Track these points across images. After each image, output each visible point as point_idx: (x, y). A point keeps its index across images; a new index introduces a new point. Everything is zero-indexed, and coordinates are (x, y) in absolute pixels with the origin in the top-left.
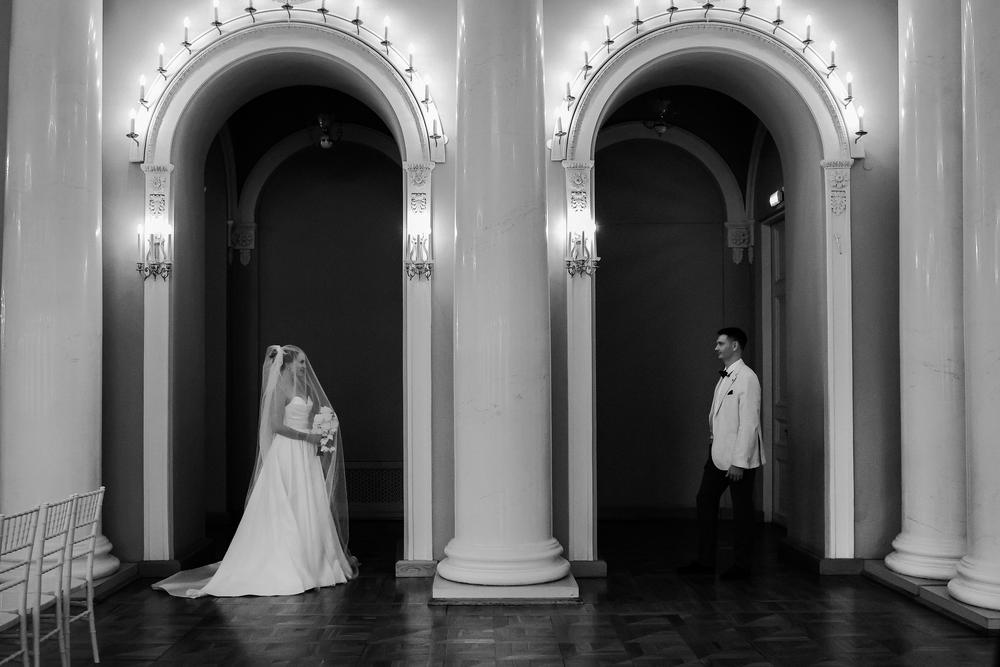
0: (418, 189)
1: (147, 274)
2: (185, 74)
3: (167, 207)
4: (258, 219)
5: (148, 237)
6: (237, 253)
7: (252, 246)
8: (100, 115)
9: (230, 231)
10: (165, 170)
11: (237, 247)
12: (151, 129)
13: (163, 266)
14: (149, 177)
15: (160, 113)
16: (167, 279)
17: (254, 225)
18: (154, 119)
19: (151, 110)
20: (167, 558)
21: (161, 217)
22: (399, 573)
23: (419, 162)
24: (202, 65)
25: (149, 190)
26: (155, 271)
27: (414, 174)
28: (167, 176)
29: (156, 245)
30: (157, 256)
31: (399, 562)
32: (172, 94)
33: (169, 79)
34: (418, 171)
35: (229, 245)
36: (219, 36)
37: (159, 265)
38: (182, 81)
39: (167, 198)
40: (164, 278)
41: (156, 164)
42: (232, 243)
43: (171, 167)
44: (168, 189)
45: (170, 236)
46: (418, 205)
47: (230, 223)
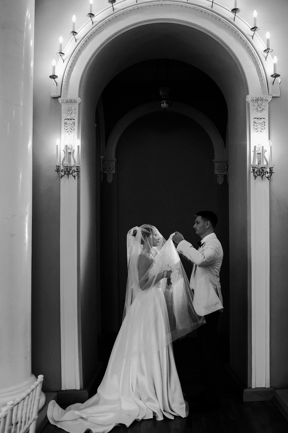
0: (259, 115)
1: (63, 174)
2: (89, 38)
3: (76, 127)
4: (116, 156)
5: (63, 148)
6: (105, 176)
7: (114, 172)
8: (32, 64)
9: (101, 162)
10: (75, 102)
11: (106, 172)
12: (66, 74)
13: (73, 169)
14: (64, 107)
15: (72, 64)
16: (76, 177)
17: (115, 159)
18: (68, 68)
19: (66, 62)
20: (78, 388)
21: (72, 134)
22: (246, 399)
23: (260, 95)
24: (100, 32)
25: (64, 116)
26: (68, 171)
27: (256, 104)
28: (77, 106)
29: (69, 154)
30: (70, 161)
31: (246, 390)
32: (80, 51)
33: (78, 42)
34: (259, 102)
35: (102, 170)
36: (113, 12)
37: (71, 167)
38: (87, 42)
39: (76, 121)
40: (74, 177)
41: (69, 97)
42: (103, 169)
43: (79, 100)
44: (77, 115)
45: (79, 146)
46: (259, 126)
47: (102, 157)
